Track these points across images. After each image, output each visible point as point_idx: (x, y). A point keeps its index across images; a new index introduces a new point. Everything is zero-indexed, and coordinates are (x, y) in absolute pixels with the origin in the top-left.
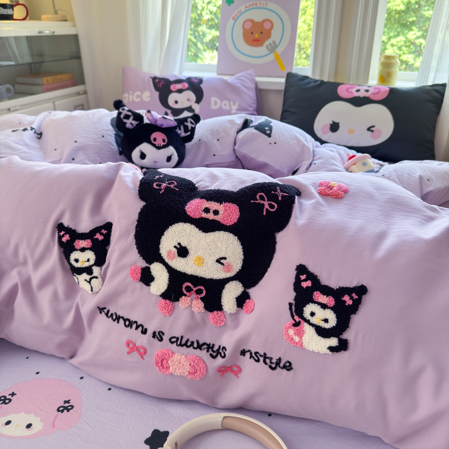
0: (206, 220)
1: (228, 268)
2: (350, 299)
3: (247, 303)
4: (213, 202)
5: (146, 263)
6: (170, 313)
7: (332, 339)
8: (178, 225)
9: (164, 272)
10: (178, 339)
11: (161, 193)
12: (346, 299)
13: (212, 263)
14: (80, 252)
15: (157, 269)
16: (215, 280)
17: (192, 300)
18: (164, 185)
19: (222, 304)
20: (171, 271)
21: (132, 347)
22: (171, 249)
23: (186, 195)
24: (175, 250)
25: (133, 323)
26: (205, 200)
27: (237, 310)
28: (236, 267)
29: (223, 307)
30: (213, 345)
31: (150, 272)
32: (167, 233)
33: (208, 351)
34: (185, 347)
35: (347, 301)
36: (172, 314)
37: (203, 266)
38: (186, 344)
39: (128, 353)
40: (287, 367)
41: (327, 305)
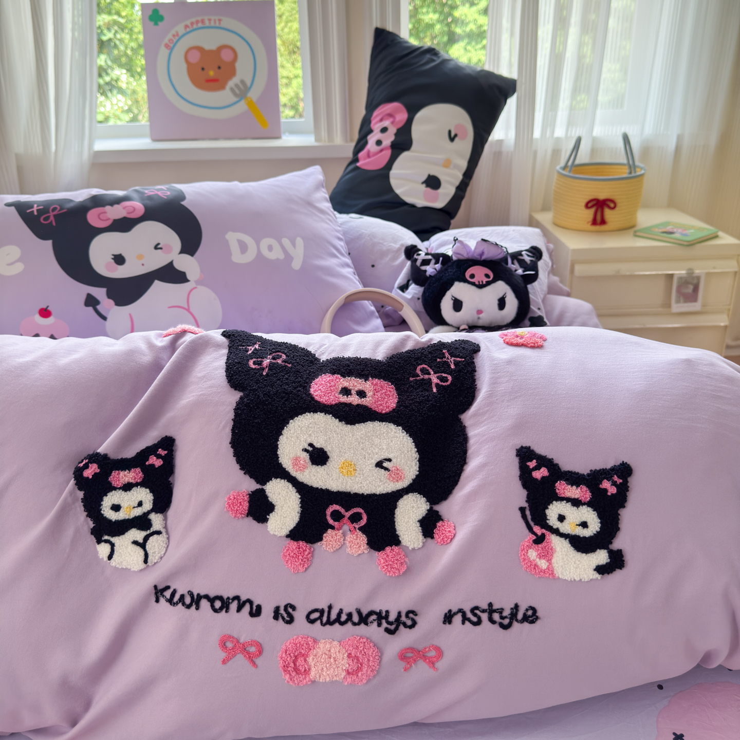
0: (349, 405)
1: (397, 475)
2: (612, 485)
3: (439, 527)
4: (354, 378)
5: (255, 483)
6: (306, 566)
7: (599, 553)
8: (304, 416)
9: (290, 493)
10: (322, 612)
11: (264, 373)
12: (606, 486)
13: (369, 470)
14: (123, 492)
15: (277, 491)
16: (380, 495)
17: (344, 535)
18: (266, 362)
19: (397, 533)
21: (230, 647)
22: (298, 454)
23: (306, 371)
24: (306, 456)
25: (230, 601)
26: (339, 376)
28: (410, 472)
29: (401, 539)
30: (387, 612)
31: (266, 497)
32: (287, 431)
33: (379, 625)
34: (337, 625)
35: (608, 488)
36: (308, 567)
37: (356, 474)
38: (338, 620)
39: (224, 661)
40: (530, 617)
41: (581, 501)
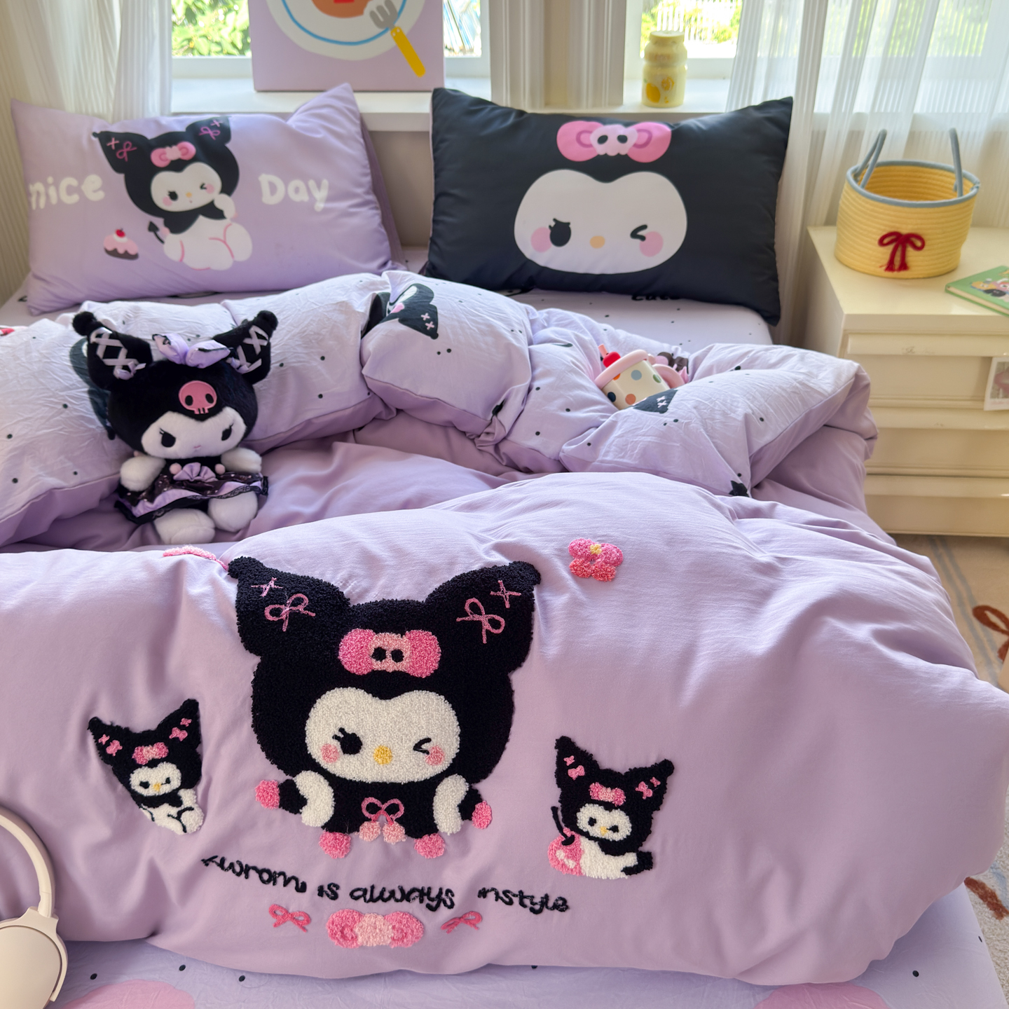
1: (437, 756)
2: (648, 788)
3: (478, 809)
4: (388, 634)
5: (285, 774)
6: (345, 853)
7: (628, 856)
8: (332, 693)
9: (322, 786)
10: (365, 891)
11: (284, 630)
12: (642, 789)
13: (407, 754)
14: (149, 769)
15: (307, 782)
16: (417, 782)
17: (382, 826)
18: (286, 610)
19: (435, 822)
20: (337, 783)
21: (280, 915)
22: (329, 743)
24: (337, 744)
25: (277, 875)
27: (462, 826)
28: (450, 751)
29: (438, 827)
30: (429, 889)
31: (297, 790)
32: (315, 713)
33: (421, 901)
34: (380, 902)
35: (644, 792)
37: (393, 762)
38: (381, 897)
39: (275, 925)
40: (560, 905)
41: (614, 804)
